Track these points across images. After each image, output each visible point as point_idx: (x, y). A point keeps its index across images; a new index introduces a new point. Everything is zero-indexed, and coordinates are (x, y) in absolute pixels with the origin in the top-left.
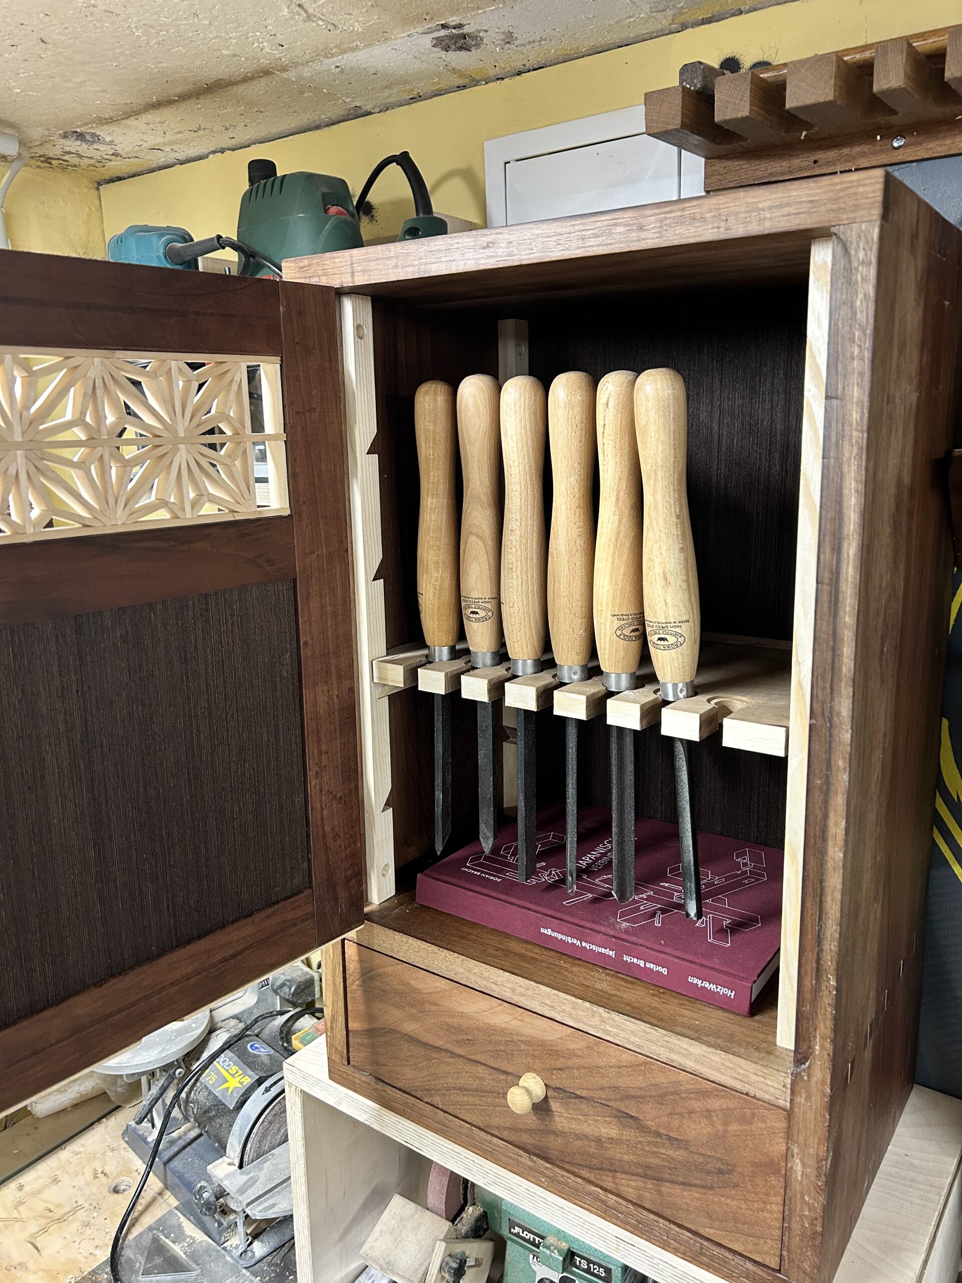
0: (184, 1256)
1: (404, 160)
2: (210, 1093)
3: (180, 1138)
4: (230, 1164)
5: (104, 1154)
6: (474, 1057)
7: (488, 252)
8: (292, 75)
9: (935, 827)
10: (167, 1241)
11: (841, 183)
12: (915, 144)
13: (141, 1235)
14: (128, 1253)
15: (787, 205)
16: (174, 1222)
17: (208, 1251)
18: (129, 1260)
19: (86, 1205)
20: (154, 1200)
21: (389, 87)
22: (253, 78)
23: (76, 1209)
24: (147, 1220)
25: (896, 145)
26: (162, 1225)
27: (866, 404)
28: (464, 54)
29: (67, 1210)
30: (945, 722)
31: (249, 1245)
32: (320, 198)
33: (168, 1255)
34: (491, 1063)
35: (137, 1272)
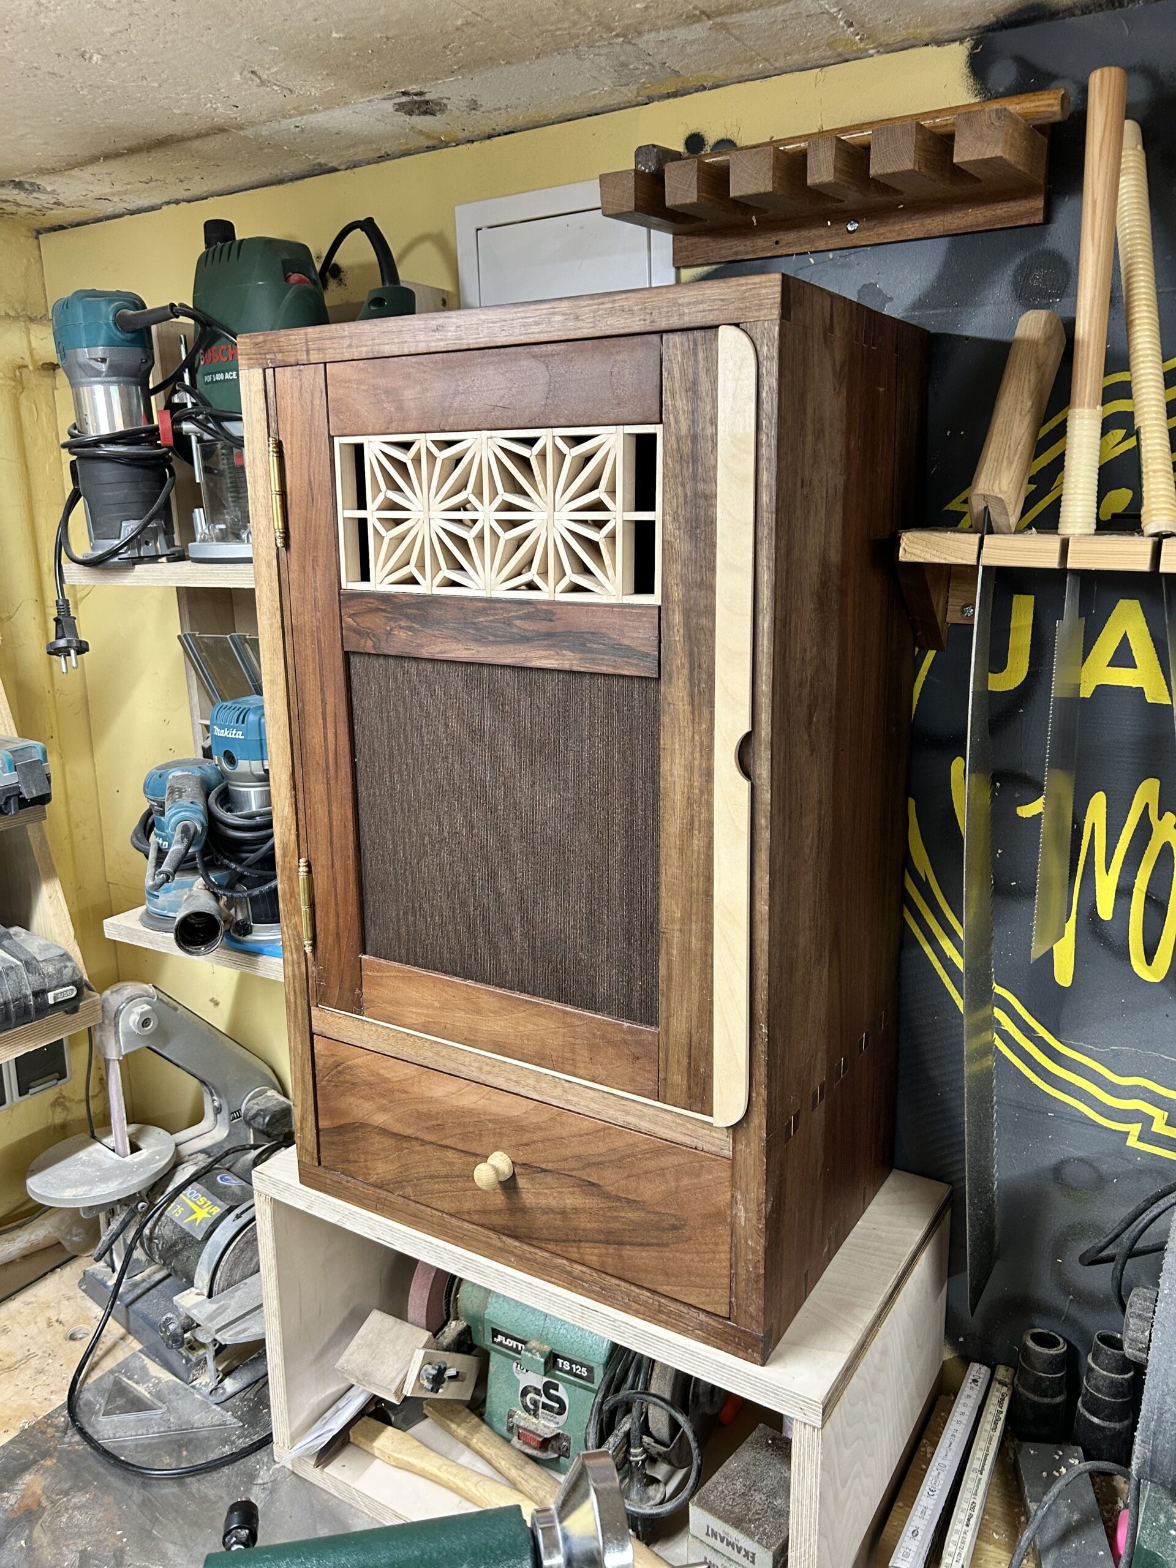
0: (148, 1396)
1: (369, 226)
2: (176, 1226)
3: (144, 1280)
4: (198, 1294)
5: (58, 1303)
6: (443, 1143)
7: (438, 335)
8: (249, 132)
9: (906, 910)
10: (130, 1382)
12: (868, 229)
13: (101, 1378)
14: (86, 1395)
15: (702, 302)
16: (137, 1364)
17: (174, 1390)
18: (89, 1403)
19: (40, 1354)
20: (114, 1346)
21: (354, 145)
22: (207, 135)
23: (28, 1358)
24: (108, 1364)
25: (850, 228)
26: (124, 1367)
27: (774, 488)
28: (428, 118)
29: (19, 1358)
30: (912, 803)
31: (220, 1382)
32: (280, 265)
33: (131, 1395)
34: (460, 1146)
35: (97, 1413)
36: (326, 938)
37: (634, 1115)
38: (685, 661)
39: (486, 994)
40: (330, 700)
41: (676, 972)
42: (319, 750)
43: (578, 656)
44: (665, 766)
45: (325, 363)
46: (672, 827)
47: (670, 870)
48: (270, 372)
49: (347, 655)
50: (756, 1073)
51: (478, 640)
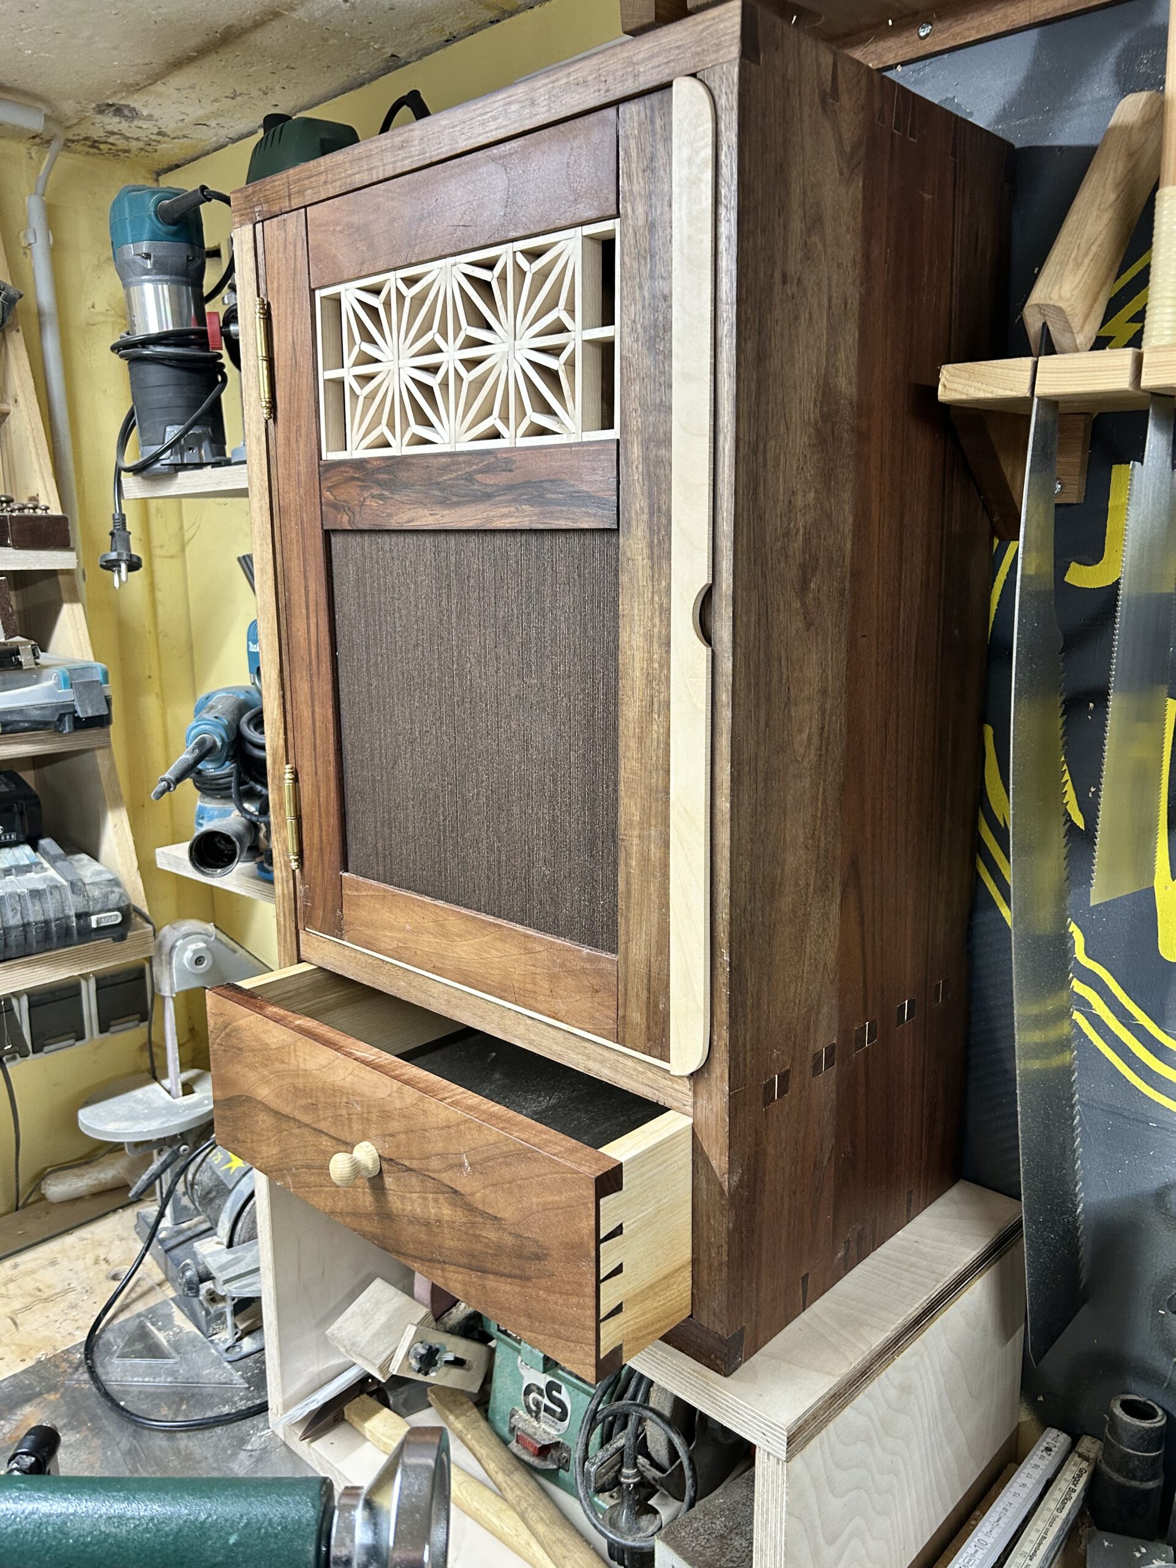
0: (166, 1344)
1: (414, 100)
2: (214, 1173)
3: (189, 1229)
4: (218, 1243)
5: (111, 1242)
9: (978, 857)
10: (152, 1328)
11: (703, 21)
13: (127, 1320)
14: (109, 1337)
15: (658, 54)
16: (165, 1311)
17: (192, 1341)
18: (109, 1344)
19: (79, 1289)
20: (151, 1289)
21: (414, 25)
22: (264, 22)
23: (66, 1292)
24: (139, 1307)
25: (922, 34)
26: (152, 1314)
29: (58, 1290)
30: (989, 730)
31: (239, 1339)
32: (318, 144)
33: (151, 1342)
35: (112, 1354)
36: (311, 854)
37: (595, 1060)
38: (644, 504)
39: (453, 916)
40: (312, 586)
41: (635, 886)
42: (303, 644)
43: (538, 510)
44: (624, 637)
45: (305, 207)
46: (631, 711)
47: (629, 765)
48: (259, 226)
49: (327, 534)
50: (718, 1011)
51: (444, 503)
